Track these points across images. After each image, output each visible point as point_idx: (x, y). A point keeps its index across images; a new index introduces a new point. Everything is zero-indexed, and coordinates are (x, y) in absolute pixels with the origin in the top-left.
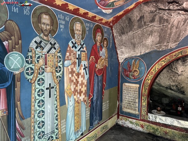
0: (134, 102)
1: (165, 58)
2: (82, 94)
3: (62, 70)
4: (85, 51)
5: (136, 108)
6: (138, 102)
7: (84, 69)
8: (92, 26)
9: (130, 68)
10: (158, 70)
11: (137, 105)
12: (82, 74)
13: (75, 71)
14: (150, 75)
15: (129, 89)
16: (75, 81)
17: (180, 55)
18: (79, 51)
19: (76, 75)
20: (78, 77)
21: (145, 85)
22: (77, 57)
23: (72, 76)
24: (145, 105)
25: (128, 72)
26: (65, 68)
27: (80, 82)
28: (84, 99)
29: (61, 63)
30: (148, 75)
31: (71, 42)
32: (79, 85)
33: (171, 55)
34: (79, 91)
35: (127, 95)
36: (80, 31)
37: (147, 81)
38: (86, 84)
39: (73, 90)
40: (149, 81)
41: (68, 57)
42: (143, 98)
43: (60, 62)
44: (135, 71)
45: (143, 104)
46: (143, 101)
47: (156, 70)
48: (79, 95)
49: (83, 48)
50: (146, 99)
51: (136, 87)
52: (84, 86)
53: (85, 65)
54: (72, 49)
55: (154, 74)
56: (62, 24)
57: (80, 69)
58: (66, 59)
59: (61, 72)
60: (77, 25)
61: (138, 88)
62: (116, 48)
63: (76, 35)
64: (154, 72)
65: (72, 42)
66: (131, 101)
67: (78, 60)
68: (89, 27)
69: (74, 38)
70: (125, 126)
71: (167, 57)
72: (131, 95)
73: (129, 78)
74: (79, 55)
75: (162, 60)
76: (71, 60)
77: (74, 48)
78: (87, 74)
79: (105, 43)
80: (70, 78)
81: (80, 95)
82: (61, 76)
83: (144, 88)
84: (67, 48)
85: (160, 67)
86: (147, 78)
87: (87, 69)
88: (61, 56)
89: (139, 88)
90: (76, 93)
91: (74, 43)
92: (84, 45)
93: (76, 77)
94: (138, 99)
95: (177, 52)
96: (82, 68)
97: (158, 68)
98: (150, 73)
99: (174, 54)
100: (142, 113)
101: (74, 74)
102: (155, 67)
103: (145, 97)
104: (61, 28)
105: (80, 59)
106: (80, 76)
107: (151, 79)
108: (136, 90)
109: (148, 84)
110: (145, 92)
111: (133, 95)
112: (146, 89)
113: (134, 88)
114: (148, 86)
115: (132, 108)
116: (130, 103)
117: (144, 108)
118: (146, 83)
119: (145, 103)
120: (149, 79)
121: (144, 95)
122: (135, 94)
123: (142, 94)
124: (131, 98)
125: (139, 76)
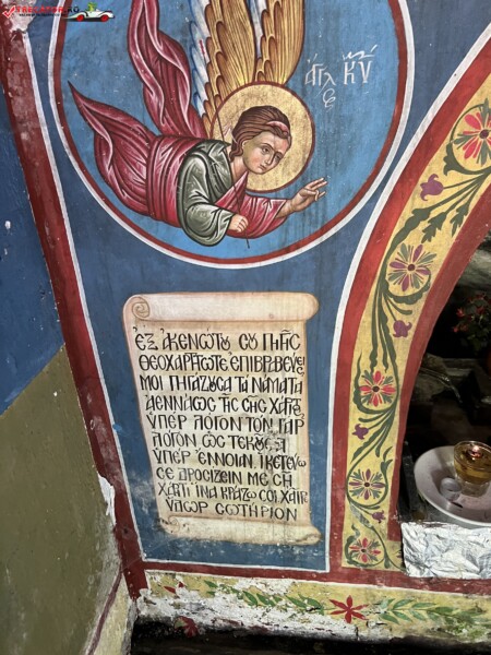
0: (269, 463)
5: (292, 506)
6: (305, 458)
11: (301, 478)
14: (451, 164)
15: (207, 354)
21: (384, 287)
24: (376, 470)
30: (436, 164)
35: (189, 413)
37: (413, 240)
40: (442, 244)
42: (355, 416)
44: (258, 120)
45: (363, 467)
46: (354, 443)
50: (389, 423)
51: (273, 321)
61: (299, 329)
66: (239, 452)
70: (203, 620)
72: (228, 406)
83: (366, 319)
86: (415, 202)
89: (317, 328)
94: (303, 431)
98: (462, 126)
100: (347, 532)
103: (383, 406)
107: (463, 210)
108: (278, 353)
109: (427, 272)
110: (387, 366)
111: (247, 405)
112: (392, 332)
113: (260, 341)
114: (425, 294)
115: (253, 508)
116: (226, 469)
117: (371, 498)
118: (392, 265)
119: (378, 455)
120: (443, 216)
121: (366, 388)
122: (274, 395)
123: (352, 383)
124: (235, 432)
125: (306, 197)
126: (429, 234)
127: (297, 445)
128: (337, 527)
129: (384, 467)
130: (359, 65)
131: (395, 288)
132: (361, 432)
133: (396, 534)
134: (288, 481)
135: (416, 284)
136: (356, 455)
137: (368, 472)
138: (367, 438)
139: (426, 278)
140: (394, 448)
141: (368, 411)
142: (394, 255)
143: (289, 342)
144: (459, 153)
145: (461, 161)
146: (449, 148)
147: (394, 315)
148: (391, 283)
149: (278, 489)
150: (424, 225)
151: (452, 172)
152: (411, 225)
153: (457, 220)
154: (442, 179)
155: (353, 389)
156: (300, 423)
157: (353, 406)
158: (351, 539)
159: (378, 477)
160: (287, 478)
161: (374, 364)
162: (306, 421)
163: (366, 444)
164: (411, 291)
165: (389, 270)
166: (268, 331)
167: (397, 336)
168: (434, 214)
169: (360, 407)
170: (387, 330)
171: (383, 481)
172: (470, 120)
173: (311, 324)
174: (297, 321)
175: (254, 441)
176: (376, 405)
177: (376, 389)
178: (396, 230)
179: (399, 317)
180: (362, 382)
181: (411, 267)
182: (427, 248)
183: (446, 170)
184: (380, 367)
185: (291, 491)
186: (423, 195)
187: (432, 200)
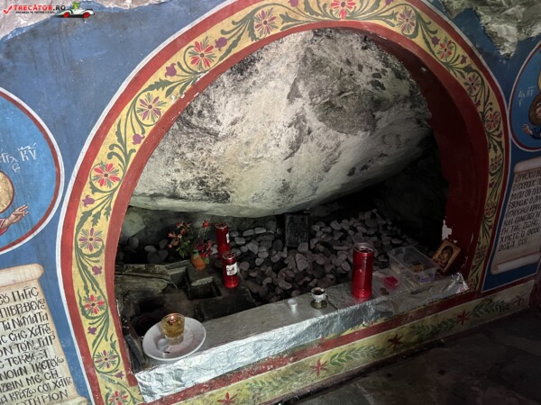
0: (39, 367)
1: (168, 64)
5: (62, 389)
6: (62, 357)
10: (137, 147)
11: (63, 370)
14: (94, 190)
21: (80, 252)
24: (109, 349)
30: (87, 191)
33: (200, 39)
37: (87, 226)
40: (104, 225)
42: (86, 323)
45: (100, 350)
46: (90, 338)
47: (130, 145)
50: (107, 321)
51: (15, 283)
55: (120, 175)
61: (35, 284)
64: (115, 161)
66: (15, 367)
71: (177, 58)
75: (151, 81)
83: (75, 269)
85: (150, 123)
86: (81, 209)
89: (47, 282)
94: (56, 341)
95: (226, 24)
97: (139, 132)
98: (93, 174)
99: (214, 33)
102: (118, 133)
103: (101, 312)
107: (108, 209)
108: (25, 301)
109: (100, 240)
110: (95, 291)
111: (12, 337)
112: (92, 273)
113: (11, 297)
114: (103, 250)
115: (36, 399)
116: (9, 381)
117: (111, 366)
118: (80, 240)
119: (107, 340)
120: (99, 213)
121: (87, 306)
122: (30, 326)
123: (78, 305)
124: (9, 355)
125: (17, 216)
126: (95, 222)
127: (55, 350)
128: (96, 391)
129: (113, 345)
130: (28, 152)
131: (85, 251)
132: (92, 331)
133: (133, 381)
134: (55, 374)
135: (96, 247)
136: (93, 345)
137: (105, 352)
138: (97, 333)
139: (101, 243)
140: (115, 334)
141: (93, 318)
142: (80, 236)
143: (31, 293)
144: (97, 185)
145: (99, 187)
146: (91, 183)
147: (90, 264)
148: (83, 249)
149: (50, 382)
150: (90, 218)
151: (96, 193)
152: (83, 220)
153: (107, 214)
154: (92, 196)
155: (80, 309)
156: (52, 337)
157: (83, 318)
158: (107, 396)
159: (111, 353)
160: (54, 372)
161: (88, 292)
162: (56, 335)
163: (98, 337)
164: (95, 251)
165: (79, 243)
166: (14, 290)
167: (96, 274)
168: (94, 212)
169: (87, 317)
170: (89, 273)
171: (115, 354)
172: (96, 170)
173: (41, 280)
174: (33, 280)
175: (24, 357)
176: (96, 313)
177: (93, 305)
178: (76, 224)
179: (93, 264)
180: (84, 303)
181: (91, 239)
182: (96, 228)
183: (93, 193)
184: (92, 293)
185: (59, 380)
186: (85, 205)
187: (90, 207)
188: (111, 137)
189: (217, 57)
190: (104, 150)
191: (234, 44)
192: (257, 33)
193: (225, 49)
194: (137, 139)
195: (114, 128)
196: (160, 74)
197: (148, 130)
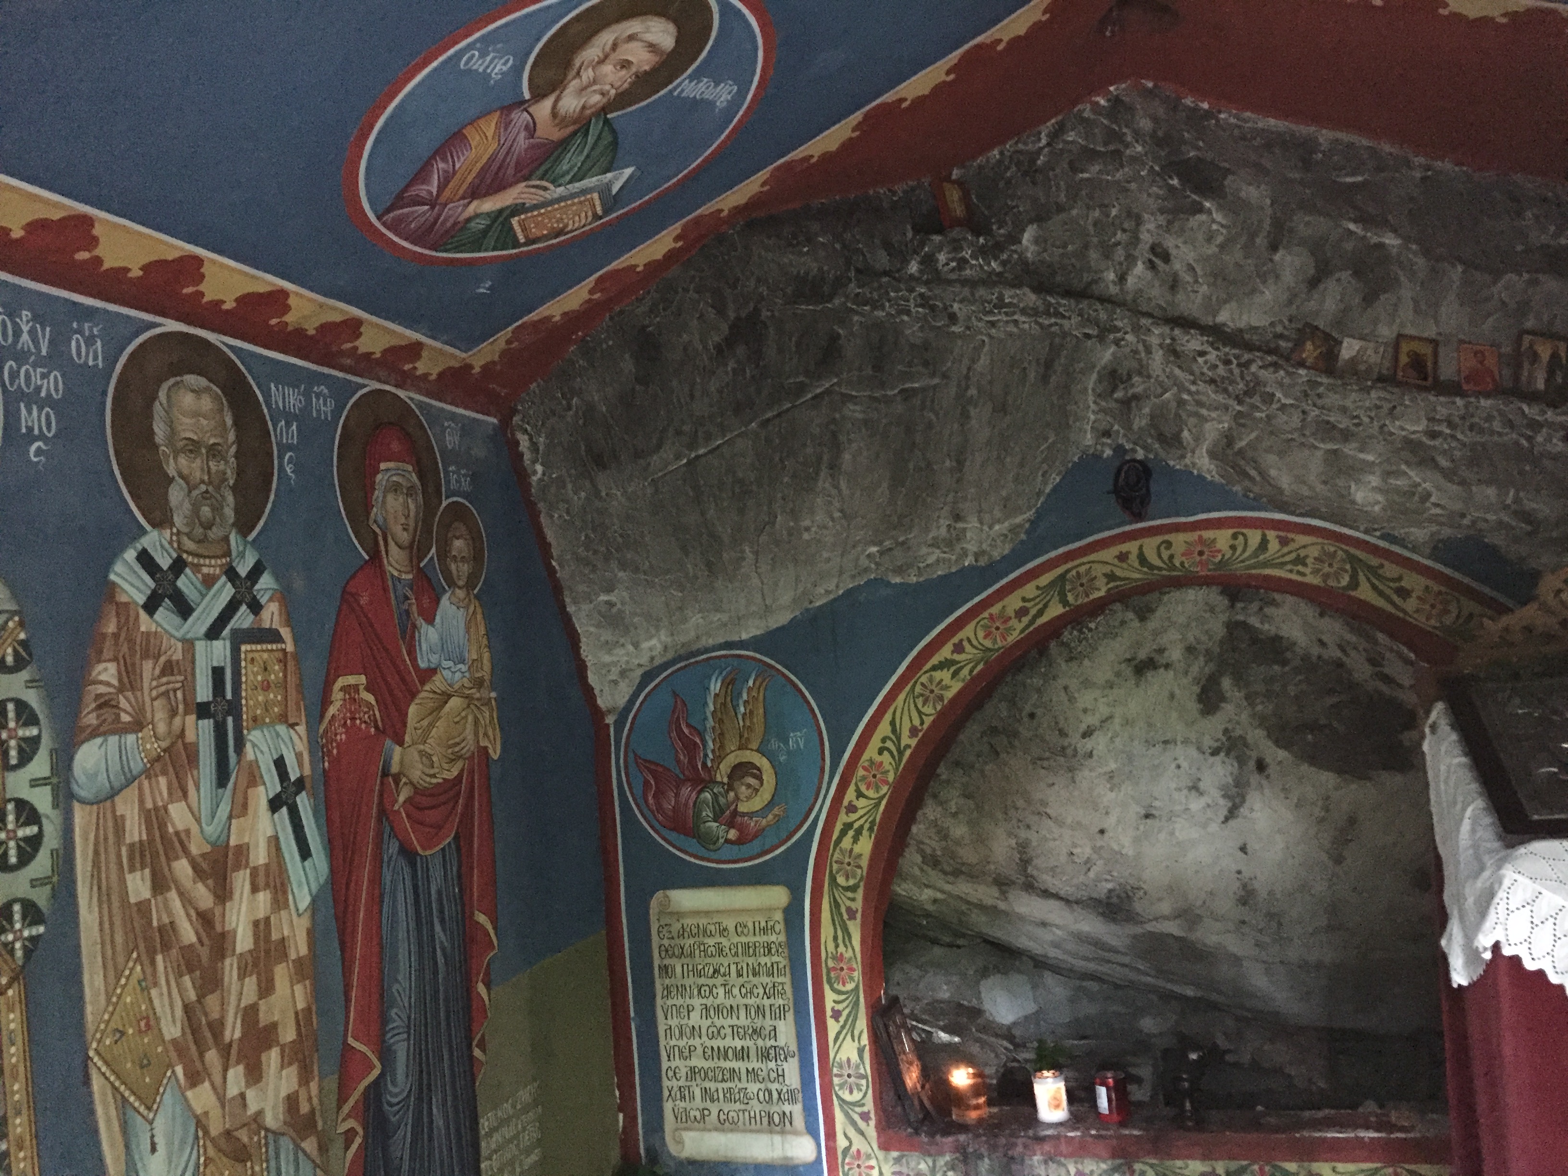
0: (764, 1055)
1: (955, 640)
2: (272, 1057)
3: (51, 840)
4: (274, 636)
5: (787, 1108)
6: (794, 1047)
7: (275, 805)
8: (323, 407)
9: (691, 748)
10: (914, 742)
11: (792, 1073)
12: (260, 856)
13: (182, 839)
14: (860, 795)
15: (711, 941)
16: (188, 933)
17: (1055, 610)
18: (213, 633)
19: (199, 873)
20: (223, 894)
21: (833, 879)
22: (204, 692)
23: (159, 885)
24: (855, 1058)
25: (686, 791)
26: (80, 816)
27: (244, 941)
28: (292, 1101)
29: (40, 766)
30: (850, 794)
31: (130, 555)
32: (230, 968)
33: (995, 610)
34: (233, 1031)
35: (697, 1002)
36: (214, 452)
37: (847, 842)
38: (300, 947)
39: (172, 1029)
40: (865, 846)
41: (105, 704)
42: (830, 997)
43: (25, 758)
44: (742, 770)
45: (843, 1056)
46: (833, 1027)
47: (905, 740)
48: (236, 1076)
49: (256, 607)
50: (856, 1003)
51: (759, 910)
52: (281, 973)
53: (280, 764)
54: (145, 623)
55: (891, 777)
56: (33, 398)
57: (241, 808)
58: (90, 719)
59: (41, 864)
60: (188, 400)
61: (779, 916)
62: (557, 589)
63: (176, 495)
64: (886, 758)
65: (145, 559)
66: (738, 1044)
67: (207, 725)
68: (302, 417)
69: (162, 519)
71: (968, 631)
72: (728, 993)
73: (692, 844)
74: (218, 673)
75: (935, 660)
76: (138, 725)
77: (165, 616)
78: (305, 853)
79: (459, 545)
80: (143, 908)
81: (254, 1074)
82: (41, 897)
83: (825, 906)
84: (98, 617)
85: (930, 712)
86: (843, 818)
87: (303, 801)
88: (32, 698)
89: (793, 914)
90: (212, 1056)
91: (165, 562)
92: (266, 581)
93: (203, 895)
94: (790, 1016)
95: (1030, 590)
96: (261, 797)
97: (917, 722)
98: (861, 772)
99: (1013, 602)
100: (841, 1142)
101: (182, 868)
102: (893, 723)
103: (850, 986)
104: (30, 437)
105: (234, 708)
106: (241, 881)
107: (873, 823)
108: (765, 938)
109: (859, 867)
110: (846, 946)
111: (744, 991)
112: (845, 917)
113: (750, 925)
114: (862, 884)
115: (752, 1114)
116: (728, 1065)
117: (855, 1091)
118: (836, 862)
119: (853, 1040)
120: (862, 827)
121: (834, 969)
122: (765, 980)
123: (824, 965)
124: (735, 1021)
125: (776, 816)
126: (856, 840)
127: (786, 1032)
128: (831, 1137)
129: (861, 1051)
130: (797, 739)
131: (841, 880)
132: (836, 1015)
134: (781, 1076)
135: (854, 877)
136: (836, 1039)
137: (849, 1060)
138: (842, 1019)
139: (859, 871)
140: (865, 1031)
141: (839, 992)
142: (836, 856)
143: (773, 927)
144: (863, 788)
145: (866, 793)
146: (856, 785)
147: (845, 903)
148: (838, 876)
149: (774, 1087)
150: (851, 833)
151: (861, 799)
152: (843, 833)
153: (871, 829)
154: (855, 803)
155: (824, 971)
156: (787, 1008)
157: (827, 987)
158: (846, 1150)
159: (857, 1067)
160: (780, 1073)
161: (837, 946)
162: (791, 1005)
163: (843, 1027)
164: (851, 882)
165: (835, 867)
166: (757, 919)
167: (850, 919)
168: (856, 826)
169: (833, 990)
170: (841, 915)
171: (862, 1071)
172: (864, 768)
173: (787, 911)
174: (778, 909)
175: (750, 1031)
176: (844, 985)
177: (842, 969)
178: (834, 837)
179: (848, 903)
180: (831, 964)
181: (849, 864)
182: (857, 849)
183: (857, 798)
184: (842, 949)
185: (785, 1090)
186: (847, 814)
187: (853, 817)
188: (884, 728)
189: (1017, 631)
190: (875, 742)
191: (1040, 613)
192: (1070, 598)
193: (1025, 620)
194: (914, 731)
195: (888, 717)
196: (946, 652)
197: (928, 721)
